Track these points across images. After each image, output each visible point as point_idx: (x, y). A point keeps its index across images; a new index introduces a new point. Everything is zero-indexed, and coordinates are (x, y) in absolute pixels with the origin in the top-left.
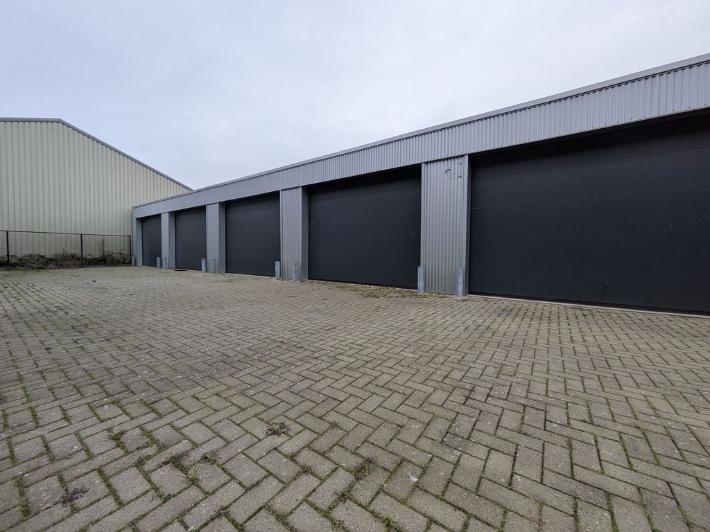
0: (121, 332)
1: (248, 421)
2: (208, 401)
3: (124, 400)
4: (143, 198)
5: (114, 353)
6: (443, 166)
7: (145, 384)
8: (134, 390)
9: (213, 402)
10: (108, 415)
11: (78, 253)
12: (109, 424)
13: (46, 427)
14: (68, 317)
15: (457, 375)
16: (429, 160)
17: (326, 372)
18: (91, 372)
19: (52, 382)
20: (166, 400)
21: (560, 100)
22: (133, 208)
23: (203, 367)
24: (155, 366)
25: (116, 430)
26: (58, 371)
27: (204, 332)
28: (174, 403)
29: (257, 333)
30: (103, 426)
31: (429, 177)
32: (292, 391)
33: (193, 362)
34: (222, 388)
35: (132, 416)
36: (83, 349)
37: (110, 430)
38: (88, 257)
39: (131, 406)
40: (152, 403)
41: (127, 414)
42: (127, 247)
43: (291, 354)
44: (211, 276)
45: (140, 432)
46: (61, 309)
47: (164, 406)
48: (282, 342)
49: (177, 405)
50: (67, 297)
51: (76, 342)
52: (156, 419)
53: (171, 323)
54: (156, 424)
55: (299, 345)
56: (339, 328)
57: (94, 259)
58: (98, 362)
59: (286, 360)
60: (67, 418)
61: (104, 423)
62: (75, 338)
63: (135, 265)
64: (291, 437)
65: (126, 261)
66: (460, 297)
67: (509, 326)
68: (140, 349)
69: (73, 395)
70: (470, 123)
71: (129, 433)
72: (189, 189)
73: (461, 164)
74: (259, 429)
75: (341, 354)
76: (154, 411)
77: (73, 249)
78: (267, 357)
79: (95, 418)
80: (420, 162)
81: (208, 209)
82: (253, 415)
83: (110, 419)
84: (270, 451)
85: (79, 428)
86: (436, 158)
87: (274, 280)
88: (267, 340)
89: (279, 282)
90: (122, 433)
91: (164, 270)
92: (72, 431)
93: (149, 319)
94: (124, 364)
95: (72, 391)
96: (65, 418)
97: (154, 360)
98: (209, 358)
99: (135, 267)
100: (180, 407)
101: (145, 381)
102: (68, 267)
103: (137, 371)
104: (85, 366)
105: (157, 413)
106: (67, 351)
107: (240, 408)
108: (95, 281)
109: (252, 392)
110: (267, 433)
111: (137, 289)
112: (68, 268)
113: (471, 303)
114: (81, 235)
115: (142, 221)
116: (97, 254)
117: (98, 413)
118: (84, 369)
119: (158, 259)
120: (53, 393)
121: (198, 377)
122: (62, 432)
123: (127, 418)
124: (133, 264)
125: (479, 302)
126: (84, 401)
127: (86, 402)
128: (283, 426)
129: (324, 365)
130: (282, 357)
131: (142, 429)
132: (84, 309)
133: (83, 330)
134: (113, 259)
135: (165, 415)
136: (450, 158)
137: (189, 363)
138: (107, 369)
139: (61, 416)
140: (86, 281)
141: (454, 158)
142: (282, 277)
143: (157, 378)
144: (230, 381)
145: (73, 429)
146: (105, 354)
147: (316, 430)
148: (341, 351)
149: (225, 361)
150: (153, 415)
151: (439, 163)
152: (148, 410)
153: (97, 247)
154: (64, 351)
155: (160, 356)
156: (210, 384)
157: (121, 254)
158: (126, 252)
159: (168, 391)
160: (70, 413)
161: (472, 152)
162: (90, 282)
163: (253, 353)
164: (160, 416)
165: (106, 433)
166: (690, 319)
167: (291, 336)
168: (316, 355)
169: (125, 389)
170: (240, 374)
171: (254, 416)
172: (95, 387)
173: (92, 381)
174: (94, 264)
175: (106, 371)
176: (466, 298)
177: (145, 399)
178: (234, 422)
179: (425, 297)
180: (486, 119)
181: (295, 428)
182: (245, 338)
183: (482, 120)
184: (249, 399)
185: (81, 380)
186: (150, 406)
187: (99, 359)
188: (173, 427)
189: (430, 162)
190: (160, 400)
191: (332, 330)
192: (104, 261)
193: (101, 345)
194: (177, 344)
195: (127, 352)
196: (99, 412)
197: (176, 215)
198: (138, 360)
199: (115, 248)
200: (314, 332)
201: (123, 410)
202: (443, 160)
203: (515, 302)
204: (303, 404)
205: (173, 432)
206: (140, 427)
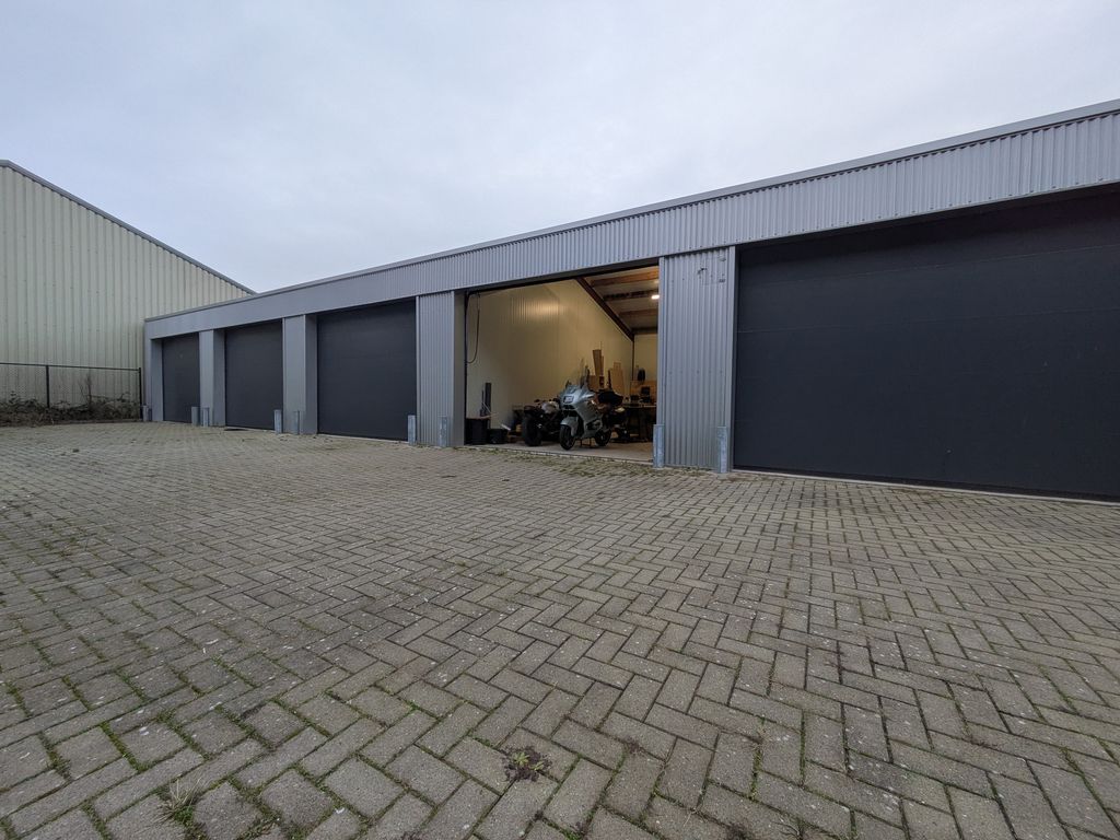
0: (147, 552)
1: (459, 747)
2: (361, 701)
3: (182, 711)
4: (165, 304)
5: (140, 599)
6: (694, 263)
7: (219, 669)
8: (198, 686)
9: (372, 702)
10: (154, 753)
11: (41, 399)
12: (158, 776)
13: (12, 795)
14: (33, 522)
15: (796, 621)
16: (672, 252)
17: (566, 625)
18: (98, 645)
19: (15, 674)
20: (272, 706)
21: (881, 164)
22: (147, 321)
23: (331, 624)
24: (234, 624)
25: (179, 792)
26: (24, 644)
27: (311, 547)
28: (291, 711)
29: (411, 547)
30: (147, 782)
31: (671, 279)
32: (520, 669)
33: (308, 612)
34: (380, 670)
35: (207, 750)
36: (74, 592)
37: (162, 792)
38: (61, 406)
39: (199, 725)
40: (244, 716)
41: (196, 747)
42: (133, 390)
43: (488, 589)
44: (294, 440)
45: (235, 793)
46: (17, 507)
47: (271, 721)
48: (464, 565)
49: (298, 715)
50: (26, 482)
51: (55, 575)
52: (263, 755)
53: (243, 531)
54: (267, 768)
55: (496, 571)
56: (551, 533)
57: (71, 409)
58: (110, 621)
59: (484, 603)
60: (60, 767)
61: (145, 774)
62: (53, 568)
63: (150, 420)
64: (560, 783)
65: (132, 414)
66: (724, 475)
67: (825, 523)
68: (193, 589)
69: (64, 704)
70: (738, 194)
71: (209, 797)
72: (248, 291)
73: (724, 260)
74: (490, 769)
75: (577, 586)
76: (252, 734)
77: (30, 391)
78: (447, 597)
79: (124, 762)
80: (656, 255)
81: (287, 325)
82: (463, 731)
83: (158, 762)
84: (530, 825)
85: (91, 791)
86: (683, 250)
87: (404, 446)
88: (433, 561)
89: (417, 450)
90: (195, 799)
91: (205, 429)
92: (75, 801)
93: (197, 523)
94: (166, 623)
95: (61, 693)
96: (54, 766)
97: (226, 612)
98: (335, 602)
99: (149, 424)
100: (308, 723)
101: (218, 662)
102: (21, 423)
103: (197, 640)
104: (83, 632)
105: (261, 740)
106: (39, 597)
107: (432, 715)
108: (77, 451)
109: (443, 677)
110: (508, 775)
111: (163, 464)
112: (22, 425)
113: (745, 485)
114: (47, 367)
115: (163, 343)
116: (77, 401)
117: (130, 747)
118: (81, 638)
119: (194, 410)
120: (19, 700)
121: (326, 646)
122: (53, 805)
123: (197, 758)
124: (145, 418)
125: (754, 482)
126: (94, 718)
127: (98, 721)
128: (533, 757)
129: (556, 611)
130: (475, 596)
131: (237, 785)
132: (64, 504)
133: (68, 549)
134: (107, 409)
135: (280, 744)
136: (706, 251)
137: (299, 615)
138: (134, 637)
139: (45, 761)
140: (60, 451)
141: (712, 250)
142: (419, 442)
143: (242, 653)
144: (394, 654)
145: (75, 794)
146: (121, 601)
147: (602, 762)
148: (577, 581)
149: (368, 609)
150: (252, 747)
151: (687, 257)
152: (241, 734)
153: (78, 389)
154: (33, 597)
155: (237, 602)
156: (356, 661)
157: (123, 401)
158: (132, 397)
159: (271, 683)
160: (65, 751)
161: (741, 241)
162: (69, 452)
163: (417, 588)
164: (270, 748)
165: (156, 802)
166: (1081, 507)
167: (473, 552)
168: (535, 589)
169: (178, 683)
170: (408, 635)
171: (467, 734)
172: (112, 680)
173: (103, 667)
174: (72, 417)
175: (129, 642)
176: (734, 475)
177: (229, 706)
178: (431, 753)
179: (666, 473)
180: (763, 189)
181: (559, 759)
182: (392, 559)
183: (757, 190)
184: (443, 694)
185: (77, 665)
186: (242, 723)
187: (112, 614)
188: (305, 775)
189: (673, 256)
190: (260, 706)
191: (542, 538)
192: (92, 412)
193: (109, 581)
194: (265, 575)
195: (167, 596)
196: (131, 743)
197: (226, 335)
198: (193, 613)
199: (109, 389)
200: (514, 544)
201: (183, 736)
202: (695, 253)
203: (812, 482)
204: (550, 698)
205: (310, 789)
206: (231, 779)
